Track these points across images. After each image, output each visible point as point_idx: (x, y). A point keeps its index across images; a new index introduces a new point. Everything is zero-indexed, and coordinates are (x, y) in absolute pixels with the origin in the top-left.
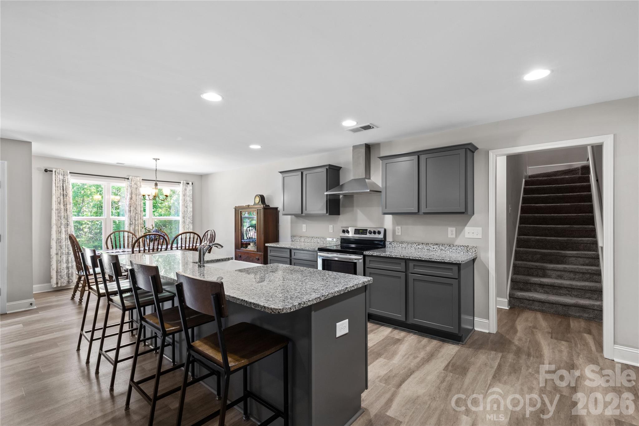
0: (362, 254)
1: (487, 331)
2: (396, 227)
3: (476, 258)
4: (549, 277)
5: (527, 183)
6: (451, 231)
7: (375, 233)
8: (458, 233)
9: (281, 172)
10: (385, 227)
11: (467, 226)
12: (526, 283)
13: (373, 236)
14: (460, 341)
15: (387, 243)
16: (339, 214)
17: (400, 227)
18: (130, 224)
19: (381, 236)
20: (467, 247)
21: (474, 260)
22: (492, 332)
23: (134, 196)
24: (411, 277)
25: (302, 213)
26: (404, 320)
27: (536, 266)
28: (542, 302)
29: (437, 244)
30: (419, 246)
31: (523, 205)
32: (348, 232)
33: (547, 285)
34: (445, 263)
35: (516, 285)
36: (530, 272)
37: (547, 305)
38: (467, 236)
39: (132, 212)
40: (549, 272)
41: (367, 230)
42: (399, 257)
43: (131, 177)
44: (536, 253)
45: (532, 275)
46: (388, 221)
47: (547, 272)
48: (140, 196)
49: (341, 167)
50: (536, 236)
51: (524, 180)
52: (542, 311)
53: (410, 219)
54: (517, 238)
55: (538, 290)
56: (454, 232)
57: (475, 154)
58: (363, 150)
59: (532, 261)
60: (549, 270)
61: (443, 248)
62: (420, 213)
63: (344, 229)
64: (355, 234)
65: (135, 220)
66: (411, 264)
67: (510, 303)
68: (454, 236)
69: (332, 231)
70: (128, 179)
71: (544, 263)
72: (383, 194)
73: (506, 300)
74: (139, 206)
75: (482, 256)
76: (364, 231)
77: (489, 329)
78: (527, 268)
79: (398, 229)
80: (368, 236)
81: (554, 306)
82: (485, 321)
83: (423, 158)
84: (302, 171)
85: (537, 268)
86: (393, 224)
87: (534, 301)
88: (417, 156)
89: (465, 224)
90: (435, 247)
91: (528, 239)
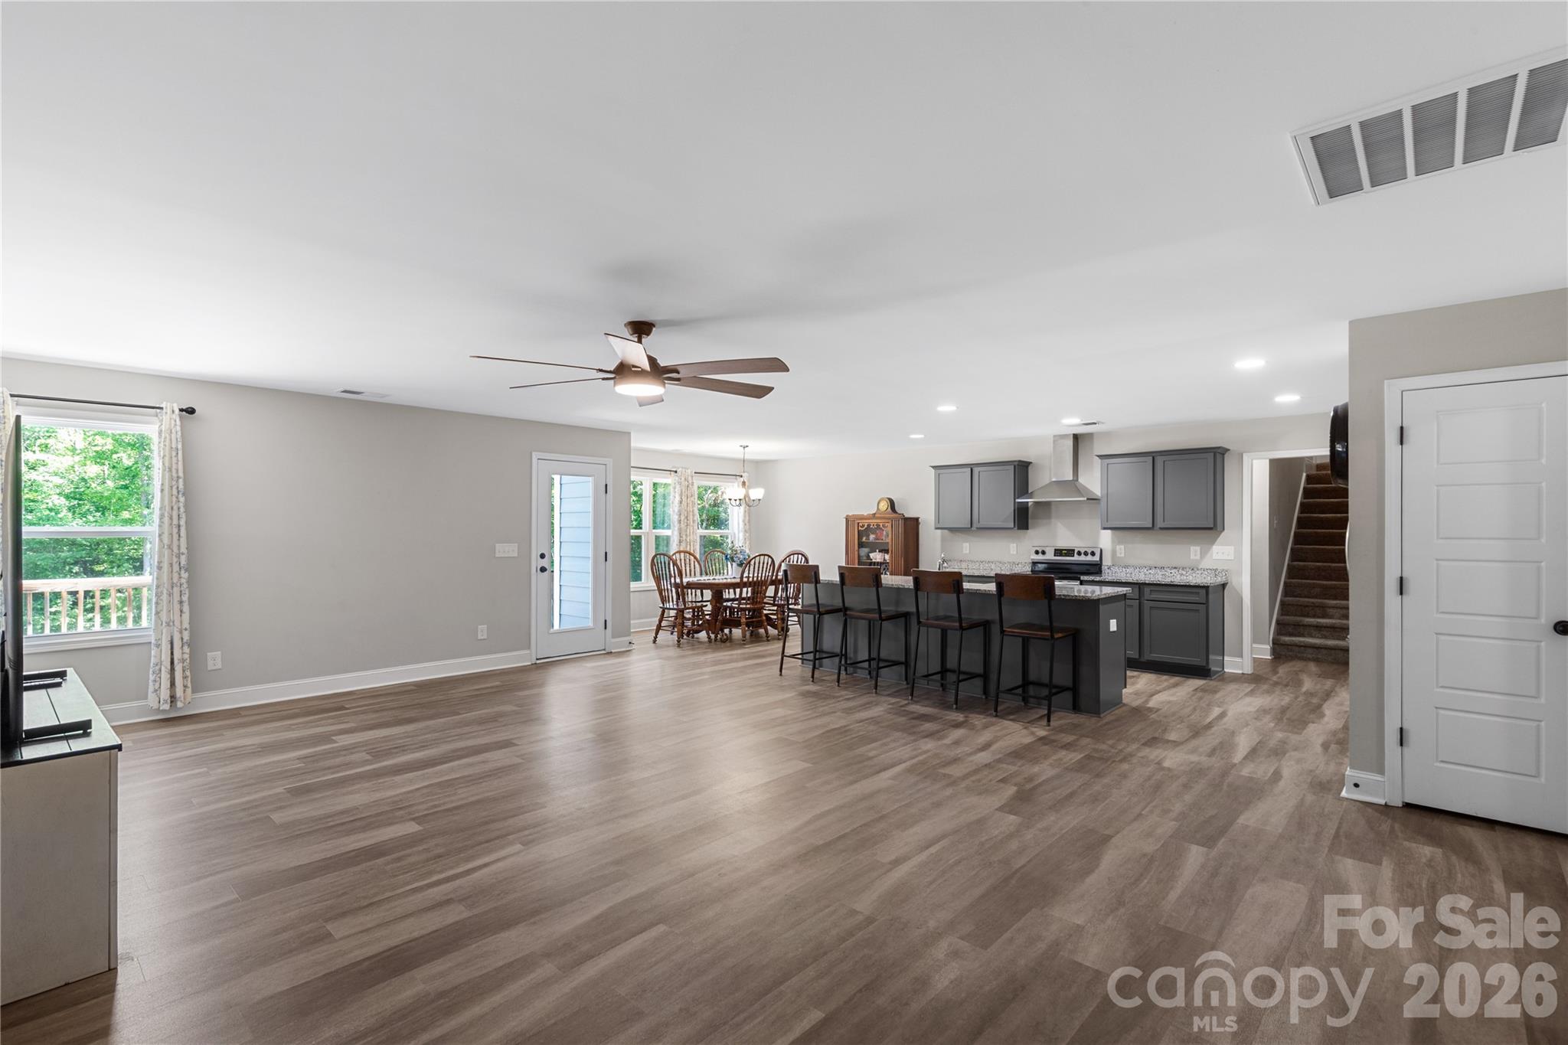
0: (1079, 579)
1: (1241, 672)
2: (1118, 547)
3: (1227, 583)
4: (1331, 617)
5: (1309, 479)
6: (1195, 551)
7: (1086, 554)
8: (1203, 554)
9: (933, 467)
10: (1101, 546)
11: (1216, 543)
12: (1297, 625)
13: (1083, 558)
14: (1207, 676)
15: (1104, 568)
16: (1027, 528)
17: (1123, 547)
18: (680, 542)
19: (1097, 558)
20: (1216, 570)
21: (1224, 586)
22: (1245, 672)
23: (684, 499)
24: (1147, 605)
25: (971, 526)
26: (1137, 657)
27: (1313, 603)
28: (1316, 648)
29: (1175, 568)
30: (1150, 571)
31: (1302, 515)
32: (1043, 553)
33: (1325, 627)
34: (1190, 586)
35: (1282, 627)
36: (1304, 609)
37: (1324, 652)
38: (1215, 556)
39: (682, 522)
40: (1331, 611)
41: (1074, 550)
42: (1131, 581)
43: (680, 469)
44: (1314, 586)
45: (1308, 616)
46: (1105, 540)
47: (1329, 610)
48: (692, 499)
49: (1031, 463)
50: (1318, 562)
51: (1304, 475)
52: (1317, 660)
53: (1138, 536)
54: (1288, 565)
55: (1313, 635)
56: (1199, 552)
57: (1226, 456)
58: (1070, 443)
59: (1309, 597)
60: (1330, 607)
61: (1184, 573)
62: (1155, 528)
63: (1038, 549)
64: (1055, 556)
65: (686, 535)
66: (1147, 590)
67: (1274, 651)
68: (1198, 557)
69: (1015, 553)
70: (676, 472)
71: (1326, 599)
72: (1103, 503)
73: (1268, 647)
74: (691, 513)
75: (1234, 581)
76: (1070, 552)
77: (1242, 670)
78: (1301, 606)
79: (1121, 550)
80: (1076, 558)
81: (1333, 651)
82: (1238, 660)
83: (1159, 460)
84: (971, 467)
85: (1314, 606)
86: (1113, 542)
87: (1307, 646)
88: (1151, 458)
89: (1213, 542)
90: (1172, 571)
91: (1304, 566)
